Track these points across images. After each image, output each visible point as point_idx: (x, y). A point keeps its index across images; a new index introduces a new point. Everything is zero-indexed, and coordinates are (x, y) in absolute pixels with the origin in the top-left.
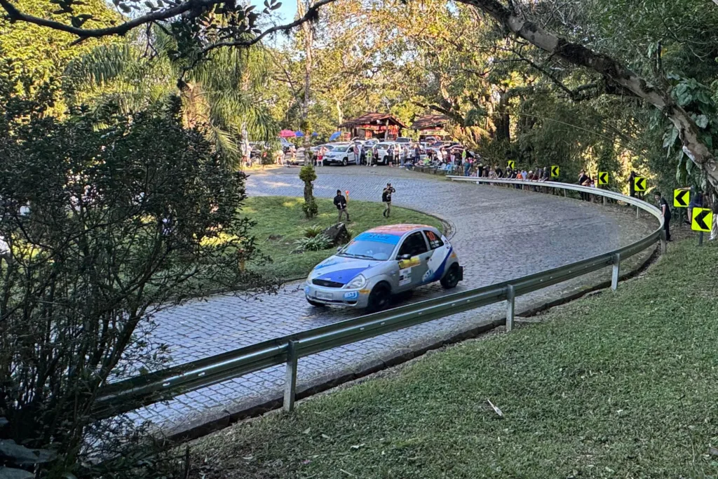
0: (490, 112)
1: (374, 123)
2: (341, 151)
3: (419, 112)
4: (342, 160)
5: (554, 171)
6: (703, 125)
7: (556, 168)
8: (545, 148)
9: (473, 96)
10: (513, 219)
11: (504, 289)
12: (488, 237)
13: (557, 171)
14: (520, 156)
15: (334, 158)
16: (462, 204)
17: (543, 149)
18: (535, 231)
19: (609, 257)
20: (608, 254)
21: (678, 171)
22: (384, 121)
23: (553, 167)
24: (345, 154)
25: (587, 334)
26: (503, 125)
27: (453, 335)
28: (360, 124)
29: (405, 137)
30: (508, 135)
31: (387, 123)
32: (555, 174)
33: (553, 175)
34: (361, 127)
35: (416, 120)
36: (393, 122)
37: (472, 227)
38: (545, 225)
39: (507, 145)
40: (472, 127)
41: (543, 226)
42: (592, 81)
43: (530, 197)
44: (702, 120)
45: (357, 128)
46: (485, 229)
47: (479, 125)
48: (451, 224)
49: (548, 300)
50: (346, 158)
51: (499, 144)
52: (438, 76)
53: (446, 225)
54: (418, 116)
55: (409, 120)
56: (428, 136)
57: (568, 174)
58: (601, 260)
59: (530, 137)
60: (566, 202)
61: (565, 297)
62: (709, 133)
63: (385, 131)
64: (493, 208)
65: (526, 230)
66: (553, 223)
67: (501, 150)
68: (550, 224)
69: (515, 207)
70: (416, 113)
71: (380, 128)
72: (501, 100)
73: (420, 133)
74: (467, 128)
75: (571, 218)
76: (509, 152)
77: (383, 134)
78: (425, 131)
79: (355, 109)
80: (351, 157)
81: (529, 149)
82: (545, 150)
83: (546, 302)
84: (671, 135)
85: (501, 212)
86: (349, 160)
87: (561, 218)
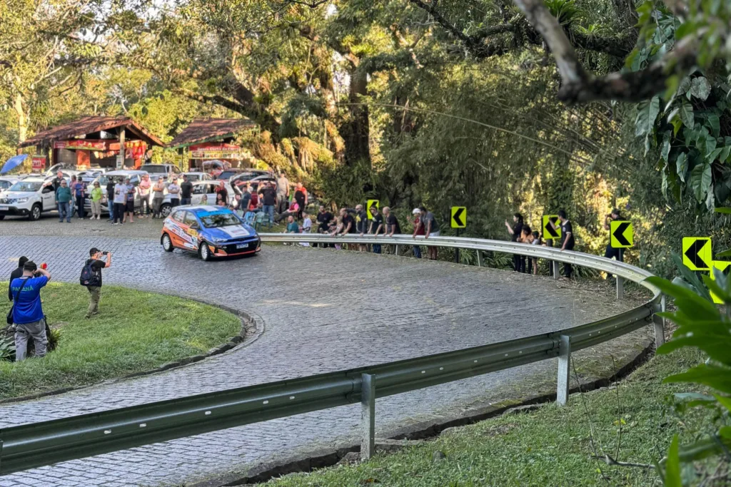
0: (331, 109)
1: (94, 137)
2: (28, 190)
3: (187, 115)
4: (30, 209)
5: (457, 217)
6: (703, 94)
7: (460, 211)
8: (441, 177)
9: (297, 78)
10: (378, 305)
11: (355, 382)
12: (329, 335)
13: (463, 217)
14: (392, 193)
15: (15, 205)
16: (277, 284)
17: (436, 180)
18: (420, 323)
19: (551, 342)
20: (548, 336)
21: (664, 178)
22: (113, 132)
23: (454, 210)
24: (37, 196)
25: (504, 457)
26: (355, 135)
27: (264, 469)
28: (66, 140)
29: (159, 163)
30: (366, 154)
31: (122, 136)
32: (459, 223)
33: (454, 224)
34: (68, 146)
35: (179, 130)
36: (133, 134)
37: (296, 321)
38: (438, 312)
39: (365, 174)
40: (296, 138)
41: (434, 314)
42: (506, 20)
43: (410, 267)
44: (701, 87)
45: (61, 147)
46: (322, 323)
47: (308, 135)
48: (255, 317)
49: (437, 420)
50: (39, 205)
51: (349, 172)
52: (225, 39)
53: (246, 320)
54: (183, 122)
55: (166, 131)
56: (205, 160)
57: (486, 227)
58: (534, 346)
59: (409, 152)
60: (481, 274)
61: (470, 415)
62: (715, 109)
63: (117, 152)
64: (337, 288)
65: (401, 322)
66: (454, 310)
67: (352, 183)
68: (447, 311)
69: (382, 285)
70: (181, 118)
71: (107, 145)
72: (352, 84)
73: (189, 155)
74: (286, 141)
75: (489, 300)
76: (368, 188)
77: (114, 159)
78: (200, 151)
79: (55, 110)
80: (49, 201)
81: (409, 180)
82: (441, 182)
83: (435, 422)
84: (648, 113)
85: (355, 295)
86: (44, 208)
87: (470, 300)
